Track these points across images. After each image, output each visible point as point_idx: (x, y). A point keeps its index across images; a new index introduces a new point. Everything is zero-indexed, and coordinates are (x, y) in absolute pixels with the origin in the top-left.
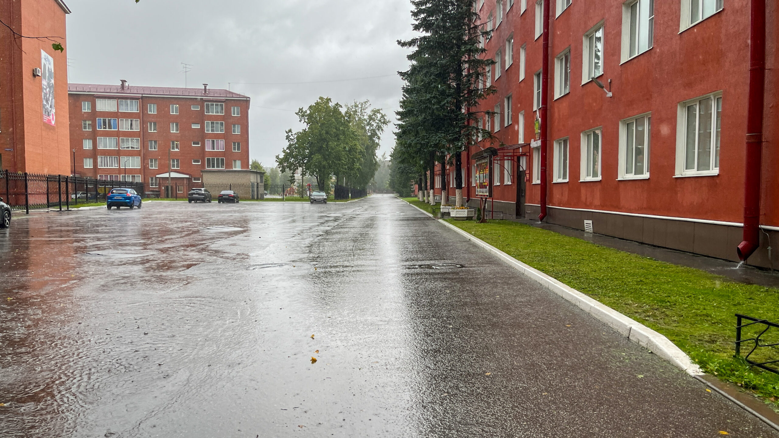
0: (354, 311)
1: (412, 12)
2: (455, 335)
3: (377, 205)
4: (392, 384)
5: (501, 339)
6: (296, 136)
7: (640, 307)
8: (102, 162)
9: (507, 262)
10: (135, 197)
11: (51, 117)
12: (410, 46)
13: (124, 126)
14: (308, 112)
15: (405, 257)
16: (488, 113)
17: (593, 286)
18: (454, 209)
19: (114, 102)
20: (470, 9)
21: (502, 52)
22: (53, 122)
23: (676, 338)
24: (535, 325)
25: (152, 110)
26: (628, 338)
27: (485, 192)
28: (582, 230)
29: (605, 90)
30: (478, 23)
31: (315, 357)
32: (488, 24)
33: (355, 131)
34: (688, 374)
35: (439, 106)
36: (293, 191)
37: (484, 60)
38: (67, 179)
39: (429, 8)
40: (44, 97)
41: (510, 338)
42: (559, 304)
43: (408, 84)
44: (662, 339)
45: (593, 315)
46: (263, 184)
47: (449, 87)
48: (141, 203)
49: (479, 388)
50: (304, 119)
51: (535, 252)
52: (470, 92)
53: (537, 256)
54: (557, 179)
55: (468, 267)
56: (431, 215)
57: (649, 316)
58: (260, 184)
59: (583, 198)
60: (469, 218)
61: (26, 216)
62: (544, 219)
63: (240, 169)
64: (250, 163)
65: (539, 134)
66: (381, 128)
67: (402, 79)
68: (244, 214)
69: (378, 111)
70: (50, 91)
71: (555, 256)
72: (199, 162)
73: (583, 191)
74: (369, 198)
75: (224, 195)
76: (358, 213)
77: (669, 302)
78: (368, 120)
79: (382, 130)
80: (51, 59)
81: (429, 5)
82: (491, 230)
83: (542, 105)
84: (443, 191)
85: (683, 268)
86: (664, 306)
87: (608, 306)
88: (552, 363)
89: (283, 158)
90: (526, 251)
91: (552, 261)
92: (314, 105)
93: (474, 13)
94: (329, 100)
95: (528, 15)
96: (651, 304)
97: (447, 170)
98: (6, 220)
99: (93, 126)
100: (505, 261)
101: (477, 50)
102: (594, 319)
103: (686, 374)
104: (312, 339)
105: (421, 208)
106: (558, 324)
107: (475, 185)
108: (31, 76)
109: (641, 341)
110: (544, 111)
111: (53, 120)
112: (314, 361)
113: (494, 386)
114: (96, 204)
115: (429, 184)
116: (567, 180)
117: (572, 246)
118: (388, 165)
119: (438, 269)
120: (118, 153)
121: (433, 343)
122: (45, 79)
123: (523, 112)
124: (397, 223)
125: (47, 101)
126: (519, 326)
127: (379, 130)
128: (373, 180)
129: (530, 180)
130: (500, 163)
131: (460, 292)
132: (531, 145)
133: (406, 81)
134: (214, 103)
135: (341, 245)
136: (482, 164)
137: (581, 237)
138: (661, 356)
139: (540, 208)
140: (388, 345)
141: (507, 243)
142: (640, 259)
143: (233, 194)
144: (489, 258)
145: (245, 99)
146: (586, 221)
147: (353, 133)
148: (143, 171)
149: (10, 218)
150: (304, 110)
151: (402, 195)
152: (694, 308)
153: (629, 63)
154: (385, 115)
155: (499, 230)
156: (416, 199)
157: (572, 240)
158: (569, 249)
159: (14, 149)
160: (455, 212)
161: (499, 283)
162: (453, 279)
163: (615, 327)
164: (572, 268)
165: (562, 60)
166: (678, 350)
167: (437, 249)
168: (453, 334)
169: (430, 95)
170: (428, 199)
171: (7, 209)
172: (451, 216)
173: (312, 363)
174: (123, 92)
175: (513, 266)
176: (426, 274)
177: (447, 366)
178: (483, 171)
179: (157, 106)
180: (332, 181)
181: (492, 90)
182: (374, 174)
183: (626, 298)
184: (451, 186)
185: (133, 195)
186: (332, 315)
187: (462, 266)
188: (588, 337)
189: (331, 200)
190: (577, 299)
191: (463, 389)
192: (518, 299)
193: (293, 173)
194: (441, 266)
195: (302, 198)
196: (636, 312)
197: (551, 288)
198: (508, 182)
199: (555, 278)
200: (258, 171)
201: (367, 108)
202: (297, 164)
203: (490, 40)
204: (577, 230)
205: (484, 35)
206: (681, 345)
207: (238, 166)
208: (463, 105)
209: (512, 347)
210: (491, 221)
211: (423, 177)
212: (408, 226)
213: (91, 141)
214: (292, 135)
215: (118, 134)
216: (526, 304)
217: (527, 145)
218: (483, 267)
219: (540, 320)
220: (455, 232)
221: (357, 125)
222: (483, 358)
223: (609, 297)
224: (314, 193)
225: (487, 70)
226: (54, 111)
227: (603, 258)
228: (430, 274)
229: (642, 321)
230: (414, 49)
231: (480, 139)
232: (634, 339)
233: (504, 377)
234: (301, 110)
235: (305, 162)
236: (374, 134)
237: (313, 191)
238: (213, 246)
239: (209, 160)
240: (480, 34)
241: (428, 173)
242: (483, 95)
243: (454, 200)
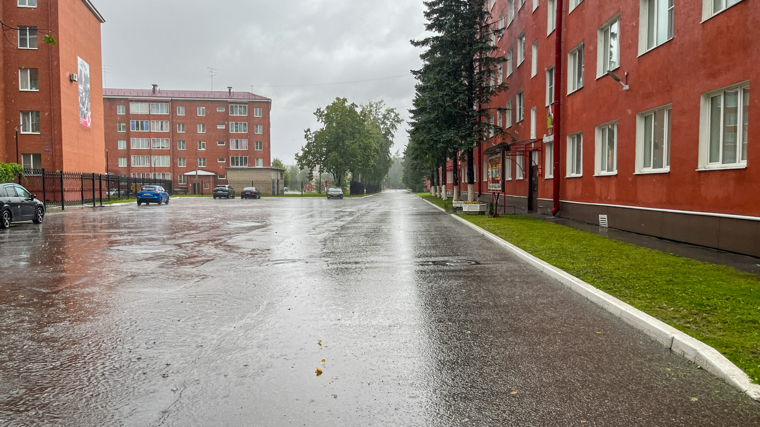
0: (365, 313)
1: (424, 12)
2: (474, 343)
3: (391, 200)
4: (405, 405)
5: (525, 348)
6: (314, 135)
7: (677, 311)
8: (135, 161)
9: (524, 259)
10: (163, 194)
11: (87, 119)
12: (423, 45)
13: (155, 127)
14: (326, 112)
15: (418, 252)
16: (500, 109)
17: (619, 286)
18: (466, 203)
19: (146, 105)
20: (481, 8)
21: (513, 50)
22: (89, 125)
23: (727, 351)
24: (561, 331)
25: (181, 112)
26: (670, 349)
27: (498, 187)
28: (596, 225)
29: (621, 83)
30: (490, 21)
31: (321, 368)
32: (500, 22)
33: (370, 130)
34: (749, 396)
35: (451, 104)
36: (311, 187)
37: (496, 57)
38: (100, 177)
39: (442, 8)
40: (81, 100)
41: (535, 347)
42: (585, 307)
43: (421, 83)
44: (713, 353)
45: (625, 320)
46: (283, 181)
47: (461, 84)
48: (168, 199)
49: (504, 412)
50: (322, 119)
51: (552, 248)
52: (483, 88)
53: (555, 253)
54: (570, 173)
55: (483, 264)
56: (443, 210)
57: (689, 323)
58: (280, 181)
59: (598, 192)
60: (482, 213)
61: (62, 211)
62: (557, 214)
63: (262, 167)
64: (272, 161)
65: (552, 129)
66: (395, 126)
67: (415, 78)
68: (264, 210)
69: (392, 110)
70: (86, 95)
71: (573, 253)
72: (224, 161)
73: (597, 185)
74: (384, 194)
75: (246, 191)
76: (372, 208)
77: (708, 305)
78: (382, 119)
79: (396, 128)
80: (87, 65)
81: (441, 6)
82: (504, 225)
83: (555, 100)
84: (455, 186)
85: (711, 265)
86: (704, 311)
87: (641, 310)
88: (586, 380)
89: (302, 156)
90: (542, 247)
91: (571, 258)
92: (332, 105)
93: (486, 13)
94: (345, 100)
95: (541, 11)
96: (689, 308)
97: (459, 166)
98: (39, 216)
99: (128, 128)
100: (522, 258)
101: (489, 48)
102: (627, 325)
103: (747, 397)
104: (319, 345)
105: (433, 203)
106: (586, 331)
107: (486, 180)
108: (68, 82)
109: (687, 354)
110: (557, 107)
111: (89, 122)
112: (319, 373)
113: (523, 408)
114: (128, 200)
115: (441, 179)
116: (581, 175)
117: (589, 241)
118: (401, 162)
119: (453, 266)
120: (149, 153)
121: (450, 352)
122: (82, 84)
123: (535, 107)
124: (410, 217)
125: (83, 105)
126: (544, 332)
127: (393, 128)
128: (387, 176)
129: (543, 174)
130: (512, 158)
131: (477, 292)
132: (543, 141)
133: (419, 81)
134: (238, 105)
135: (355, 240)
136: (494, 159)
137: (595, 232)
138: (714, 373)
139: (553, 203)
140: (400, 354)
141: (522, 239)
142: (663, 256)
143: (255, 191)
144: (505, 254)
145: (267, 101)
146: (600, 216)
147: (368, 132)
148: (172, 170)
149: (43, 214)
150: (322, 110)
151: (415, 190)
152: (737, 312)
153: (647, 55)
154: (398, 114)
155: (512, 225)
156: (428, 194)
157: (588, 235)
158: (587, 245)
159: (52, 150)
160: (467, 207)
161: (517, 282)
162: (468, 277)
163: (652, 335)
164: (593, 265)
165: (575, 55)
166: (732, 366)
167: (450, 244)
168: (472, 342)
169: (442, 93)
170: (440, 194)
171: (40, 206)
172: (463, 210)
173: (317, 375)
174: (154, 95)
175: (531, 263)
176: (440, 271)
177: (467, 382)
178: (496, 166)
179: (185, 109)
180: (348, 177)
181: (503, 87)
182: (388, 171)
183: (658, 300)
184: (463, 182)
185: (161, 192)
186: (342, 317)
187: (477, 263)
188: (623, 347)
189: (347, 196)
190: (604, 301)
191: (486, 413)
192: (540, 300)
193: (311, 171)
194: (455, 263)
195: (320, 194)
196: (674, 318)
197: (574, 288)
198: (519, 177)
199: (577, 277)
200: (279, 169)
201: (381, 107)
202: (315, 161)
203: (502, 37)
204: (592, 224)
205: (496, 34)
206: (734, 358)
207: (260, 164)
208: (475, 102)
209: (538, 358)
210: (503, 216)
211: (435, 174)
212: (421, 221)
213: (125, 142)
214: (310, 134)
215: (149, 135)
216: (549, 306)
217: (539, 140)
218: (499, 264)
219: (566, 325)
220: (468, 226)
221: (372, 123)
222: (507, 372)
223: (639, 299)
224: (331, 189)
225: (499, 67)
226: (90, 113)
227: (624, 255)
228: (444, 271)
229: (684, 329)
230: (427, 48)
231: (491, 135)
232: (677, 351)
233: (533, 397)
234: (319, 110)
235: (322, 159)
236: (388, 132)
237: (330, 187)
238: (230, 241)
239: (233, 158)
240: (492, 32)
241: (440, 169)
242: (495, 92)
243: (466, 195)
